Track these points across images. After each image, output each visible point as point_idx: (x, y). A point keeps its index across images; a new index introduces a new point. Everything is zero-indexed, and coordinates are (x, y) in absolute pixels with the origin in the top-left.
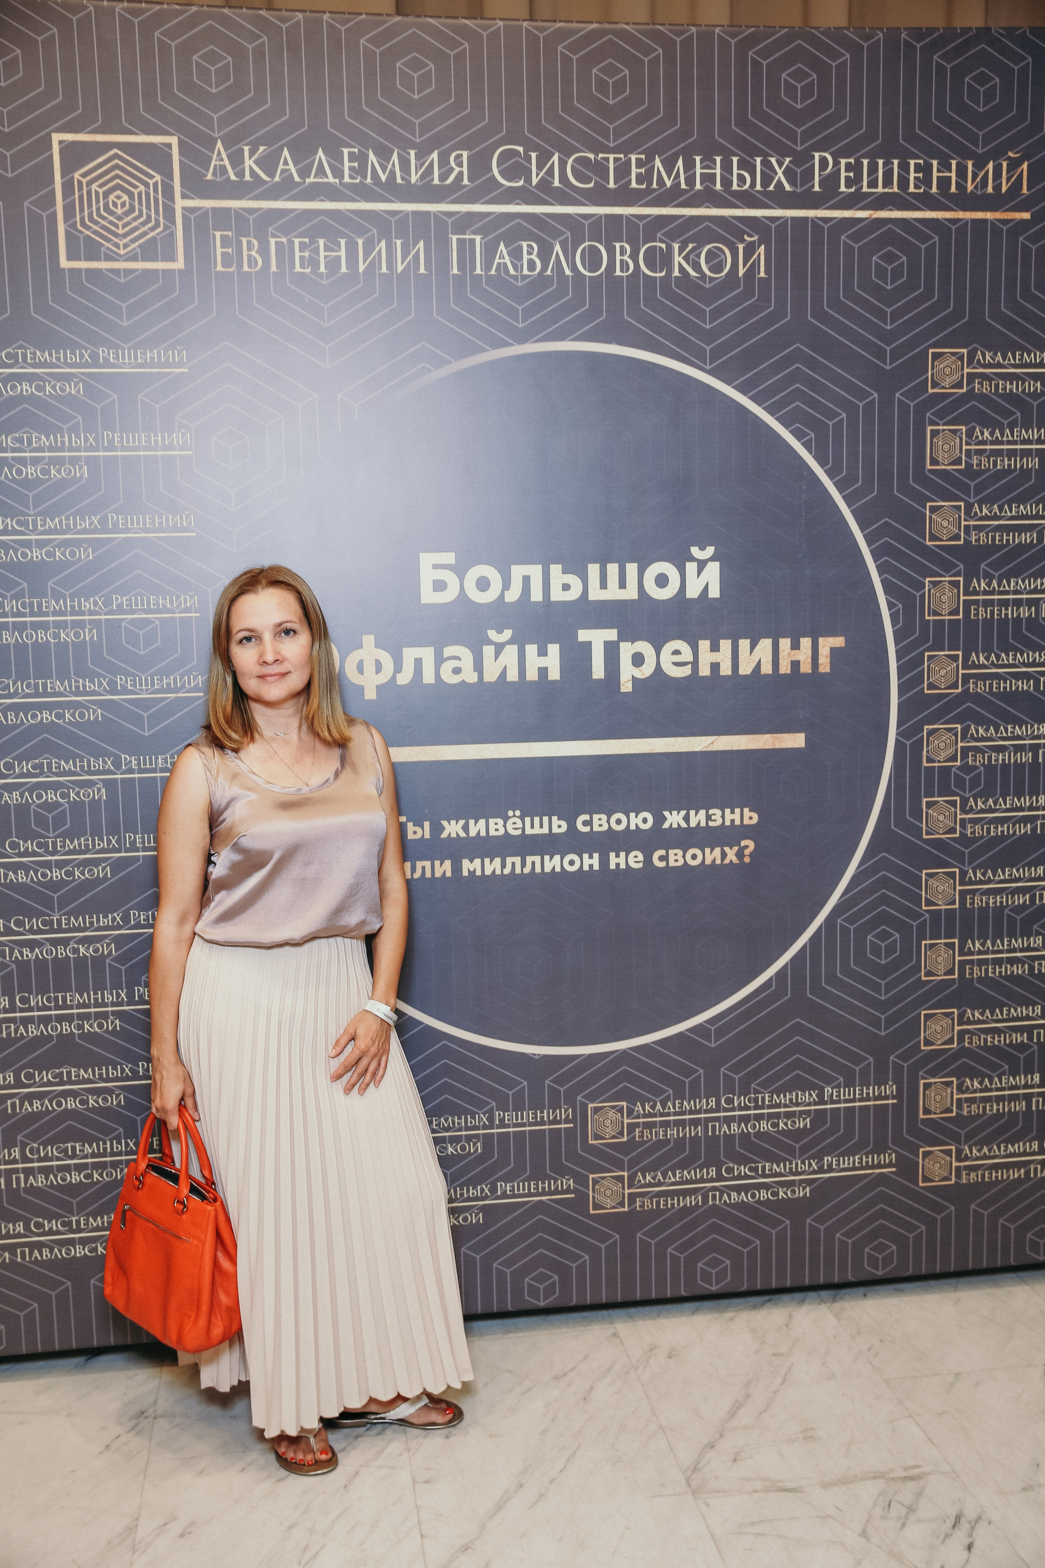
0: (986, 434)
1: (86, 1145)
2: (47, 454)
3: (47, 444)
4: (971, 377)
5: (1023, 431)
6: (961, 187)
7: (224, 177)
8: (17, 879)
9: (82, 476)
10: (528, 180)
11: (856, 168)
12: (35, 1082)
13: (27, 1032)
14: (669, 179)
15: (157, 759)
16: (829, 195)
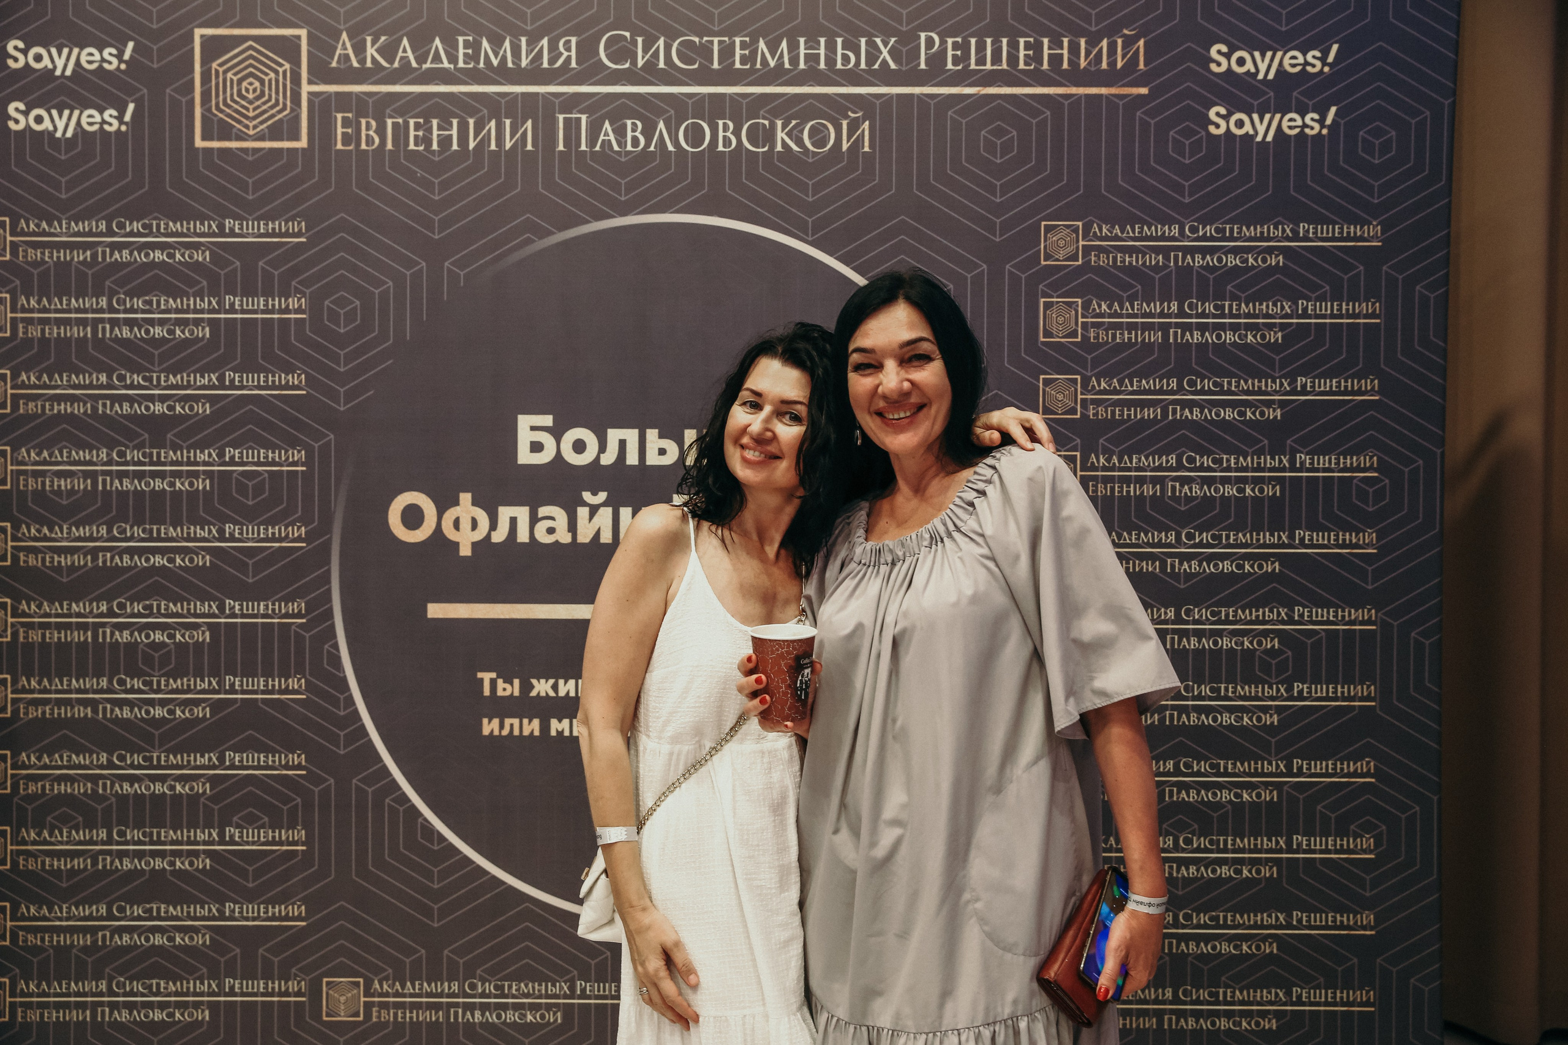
0: (1104, 307)
1: (171, 983)
2: (173, 316)
3: (174, 306)
4: (1087, 250)
5: (1144, 304)
6: (1073, 63)
7: (349, 64)
8: (122, 715)
9: (204, 336)
10: (634, 62)
11: (965, 47)
12: (126, 916)
13: (122, 865)
14: (773, 59)
15: (259, 605)
16: (936, 72)
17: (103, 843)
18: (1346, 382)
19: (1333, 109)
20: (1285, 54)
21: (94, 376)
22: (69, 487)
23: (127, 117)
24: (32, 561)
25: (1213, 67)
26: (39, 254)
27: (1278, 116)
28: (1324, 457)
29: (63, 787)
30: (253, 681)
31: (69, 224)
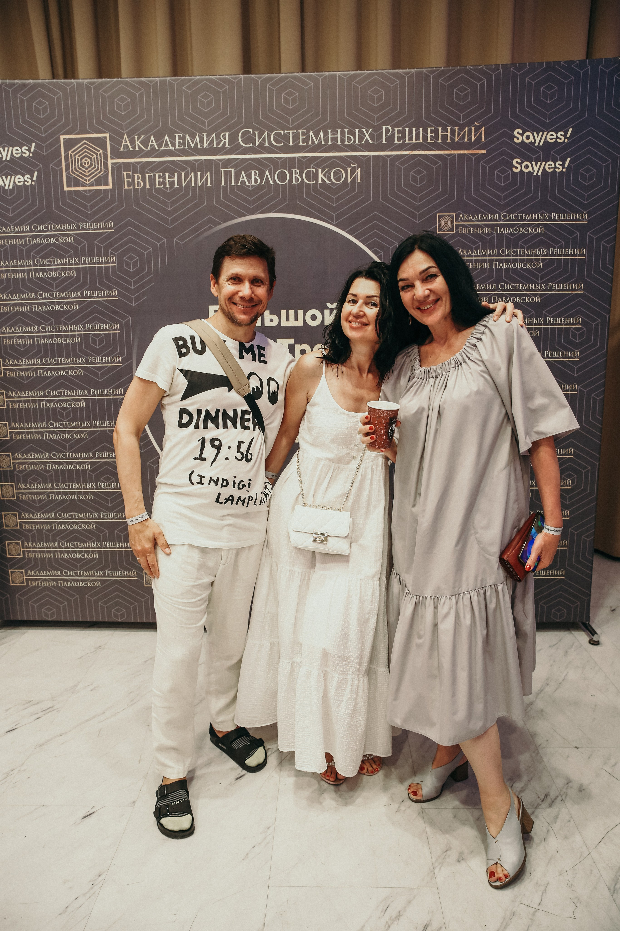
0: (464, 252)
1: (82, 543)
2: (60, 267)
3: (60, 262)
4: (457, 226)
5: (482, 251)
6: (452, 139)
7: (127, 150)
8: (53, 438)
9: (74, 275)
10: (254, 143)
11: (403, 132)
12: (62, 518)
13: (59, 498)
14: (317, 140)
15: (104, 391)
16: (390, 145)
17: (51, 489)
18: (569, 285)
19: (569, 159)
20: (548, 133)
21: (30, 294)
22: (23, 343)
23: (35, 178)
24: (12, 375)
25: (515, 140)
26: (3, 242)
27: (544, 163)
28: (559, 319)
29: (33, 467)
30: (104, 423)
31: (14, 228)
